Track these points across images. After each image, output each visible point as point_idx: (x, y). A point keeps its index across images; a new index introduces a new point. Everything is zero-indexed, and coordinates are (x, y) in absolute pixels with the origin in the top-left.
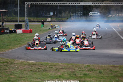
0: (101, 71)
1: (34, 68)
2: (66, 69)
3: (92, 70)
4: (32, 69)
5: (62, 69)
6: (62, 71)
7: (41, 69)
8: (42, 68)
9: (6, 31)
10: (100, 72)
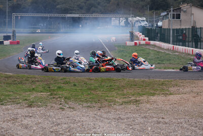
0: (75, 83)
1: (10, 81)
2: (42, 81)
3: (67, 83)
4: (7, 82)
5: (38, 81)
6: (38, 83)
7: (17, 82)
8: (18, 80)
10: (75, 85)
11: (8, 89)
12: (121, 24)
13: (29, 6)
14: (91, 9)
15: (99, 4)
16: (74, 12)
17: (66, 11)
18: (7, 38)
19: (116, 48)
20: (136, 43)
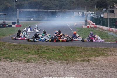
0: (53, 49)
1: (16, 48)
2: (34, 48)
3: (49, 49)
4: (14, 48)
6: (32, 49)
7: (20, 48)
9: (6, 26)
11: (15, 52)
12: (80, 15)
13: (27, 5)
14: (63, 7)
15: (67, 4)
16: (53, 8)
17: (48, 8)
18: (14, 23)
19: (77, 29)
20: (88, 27)
